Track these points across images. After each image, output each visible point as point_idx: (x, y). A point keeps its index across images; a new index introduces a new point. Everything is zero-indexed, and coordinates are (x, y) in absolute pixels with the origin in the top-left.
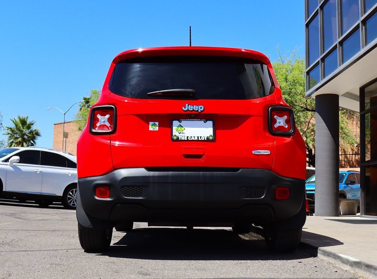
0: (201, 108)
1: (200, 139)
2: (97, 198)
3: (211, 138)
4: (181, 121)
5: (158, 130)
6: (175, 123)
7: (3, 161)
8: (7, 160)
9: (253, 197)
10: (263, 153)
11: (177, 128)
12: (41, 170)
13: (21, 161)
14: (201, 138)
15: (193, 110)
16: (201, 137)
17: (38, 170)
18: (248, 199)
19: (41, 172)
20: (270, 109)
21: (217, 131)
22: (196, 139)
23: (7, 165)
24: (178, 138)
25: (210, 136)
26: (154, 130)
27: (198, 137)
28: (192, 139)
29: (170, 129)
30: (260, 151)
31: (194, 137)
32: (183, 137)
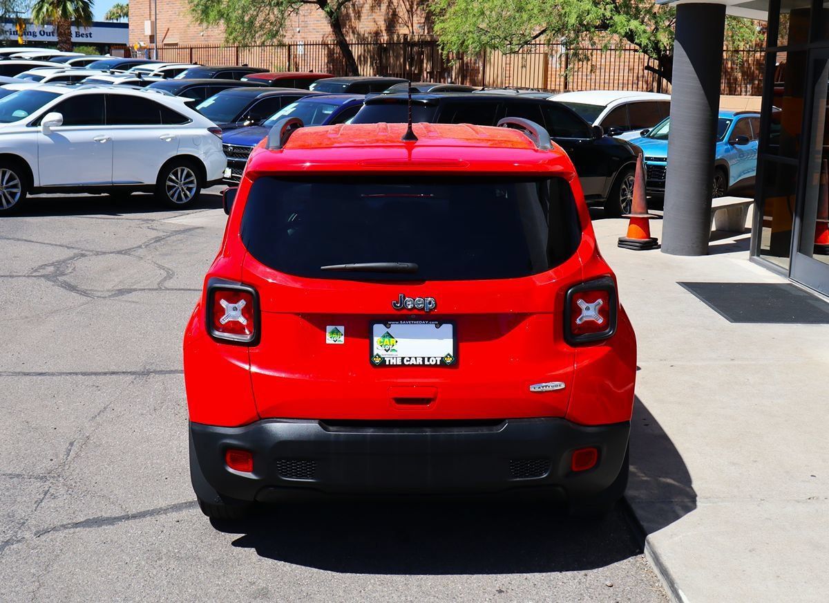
0: (430, 303)
1: (426, 363)
2: (231, 470)
3: (449, 360)
4: (390, 324)
5: (343, 343)
6: (379, 329)
7: (28, 125)
8: (36, 123)
9: (527, 477)
10: (551, 389)
11: (382, 340)
12: (108, 137)
13: (66, 122)
14: (428, 361)
15: (414, 308)
16: (429, 358)
17: (103, 136)
18: (518, 479)
19: (109, 140)
20: (569, 291)
21: (461, 344)
22: (420, 361)
23: (38, 132)
24: (384, 360)
25: (447, 357)
26: (336, 343)
27: (423, 358)
28: (411, 363)
29: (368, 341)
30: (544, 384)
31: (416, 358)
32: (393, 359)
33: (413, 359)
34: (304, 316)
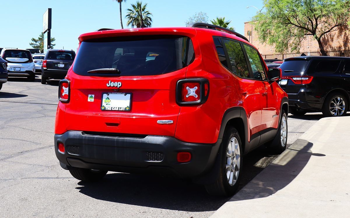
0: (119, 84)
1: (120, 110)
3: (127, 109)
4: (109, 94)
5: (93, 101)
6: (105, 96)
9: (154, 160)
11: (106, 100)
15: (114, 86)
16: (121, 108)
18: (150, 161)
20: (178, 82)
21: (132, 102)
22: (117, 109)
24: (105, 108)
25: (127, 107)
26: (91, 101)
27: (119, 108)
28: (114, 110)
29: (101, 100)
32: (108, 108)
33: (115, 108)
34: (80, 90)
